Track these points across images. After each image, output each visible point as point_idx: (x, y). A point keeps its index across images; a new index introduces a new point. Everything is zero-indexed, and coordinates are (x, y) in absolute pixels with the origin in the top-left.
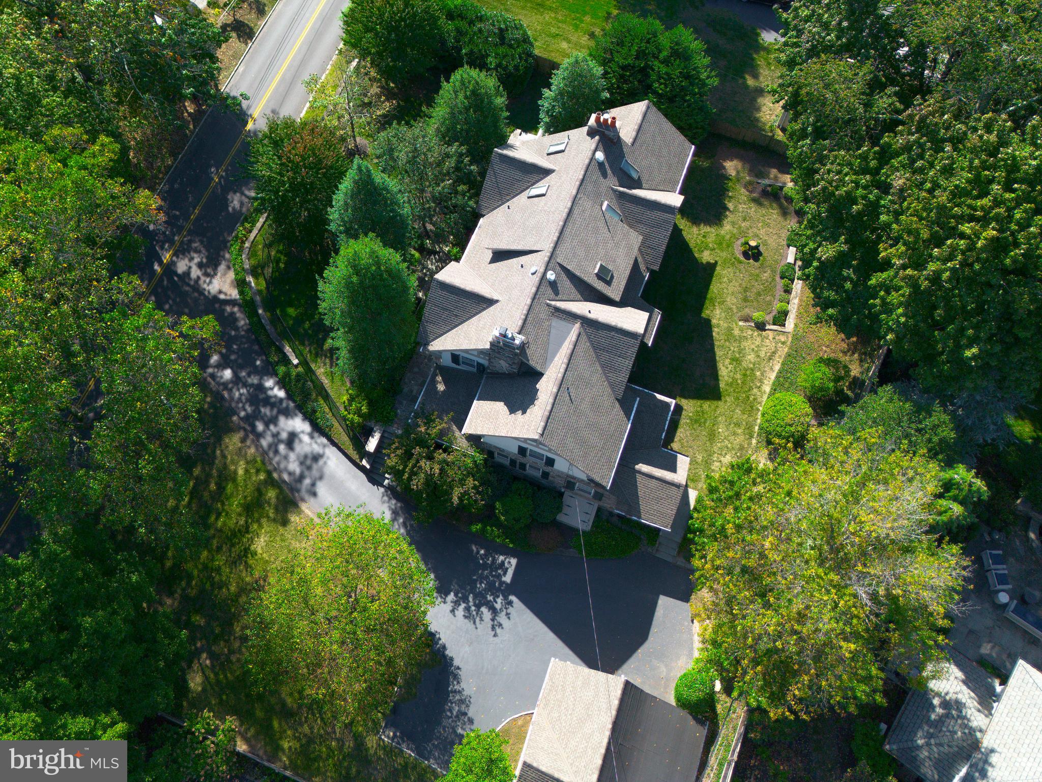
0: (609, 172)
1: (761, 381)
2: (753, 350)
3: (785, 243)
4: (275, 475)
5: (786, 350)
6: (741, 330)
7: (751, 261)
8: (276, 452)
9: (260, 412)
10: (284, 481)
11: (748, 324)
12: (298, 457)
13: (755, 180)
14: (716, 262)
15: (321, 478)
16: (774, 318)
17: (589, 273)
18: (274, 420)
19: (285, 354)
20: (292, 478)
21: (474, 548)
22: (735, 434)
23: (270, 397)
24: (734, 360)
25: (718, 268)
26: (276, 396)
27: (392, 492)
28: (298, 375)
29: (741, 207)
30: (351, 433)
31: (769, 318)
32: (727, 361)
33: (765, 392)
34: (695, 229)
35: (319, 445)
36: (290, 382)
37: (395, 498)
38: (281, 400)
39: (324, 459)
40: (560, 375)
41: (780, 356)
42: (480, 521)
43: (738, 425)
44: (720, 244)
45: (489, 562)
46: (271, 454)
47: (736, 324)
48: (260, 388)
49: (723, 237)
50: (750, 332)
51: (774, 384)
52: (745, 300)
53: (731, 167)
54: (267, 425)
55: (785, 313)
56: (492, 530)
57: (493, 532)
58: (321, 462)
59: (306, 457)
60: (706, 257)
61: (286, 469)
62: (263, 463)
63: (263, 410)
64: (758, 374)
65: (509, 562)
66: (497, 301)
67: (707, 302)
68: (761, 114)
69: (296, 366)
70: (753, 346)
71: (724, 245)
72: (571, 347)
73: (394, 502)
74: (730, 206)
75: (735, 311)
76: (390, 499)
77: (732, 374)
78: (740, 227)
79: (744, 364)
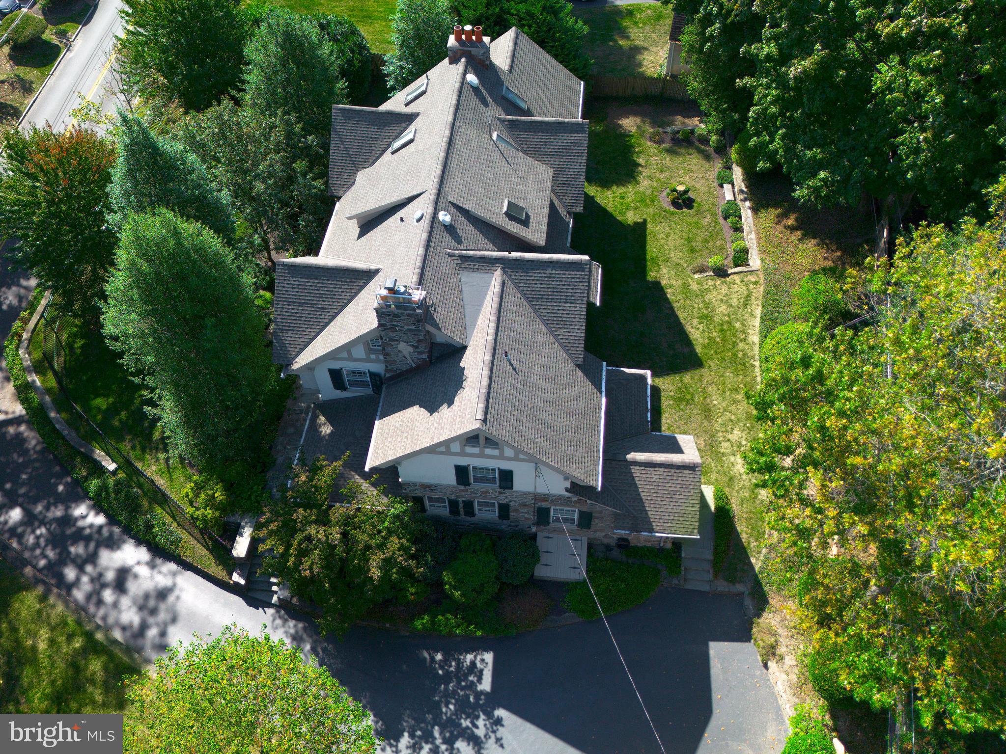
0: (489, 100)
1: (744, 332)
2: (721, 300)
3: (716, 184)
4: (99, 636)
5: (762, 289)
6: (700, 283)
7: (685, 210)
8: (100, 602)
9: (69, 553)
10: (115, 642)
11: (705, 274)
12: (134, 602)
13: (660, 130)
14: (645, 221)
15: (174, 620)
16: (734, 259)
17: (497, 214)
18: (92, 558)
19: (95, 460)
20: (128, 634)
21: (426, 655)
22: (735, 402)
23: (83, 529)
24: (703, 318)
25: (649, 226)
26: (91, 526)
27: (286, 609)
28: (118, 483)
29: (653, 160)
30: (210, 543)
31: (729, 261)
32: (695, 321)
33: (753, 343)
34: (609, 193)
35: (165, 575)
36: (108, 496)
37: (292, 618)
38: (101, 527)
39: (176, 592)
40: (491, 338)
41: (757, 299)
42: (425, 611)
43: (736, 390)
44: (643, 201)
45: (452, 669)
46: (92, 609)
47: (691, 278)
48: (67, 520)
49: (644, 193)
50: (711, 283)
51: (761, 332)
52: (692, 250)
53: (629, 124)
54: (81, 569)
55: (746, 251)
56: (447, 619)
57: (447, 621)
58: (171, 598)
59: (147, 596)
60: (631, 218)
61: (117, 623)
62: (79, 623)
63: (72, 549)
64: (738, 325)
65: (483, 660)
66: (377, 271)
67: (649, 264)
68: (644, 68)
69: (114, 473)
70: (720, 297)
71: (648, 201)
72: (496, 299)
73: (292, 623)
74: (641, 161)
75: (685, 265)
76: (285, 621)
77: (706, 334)
78: (659, 180)
79: (717, 319)
